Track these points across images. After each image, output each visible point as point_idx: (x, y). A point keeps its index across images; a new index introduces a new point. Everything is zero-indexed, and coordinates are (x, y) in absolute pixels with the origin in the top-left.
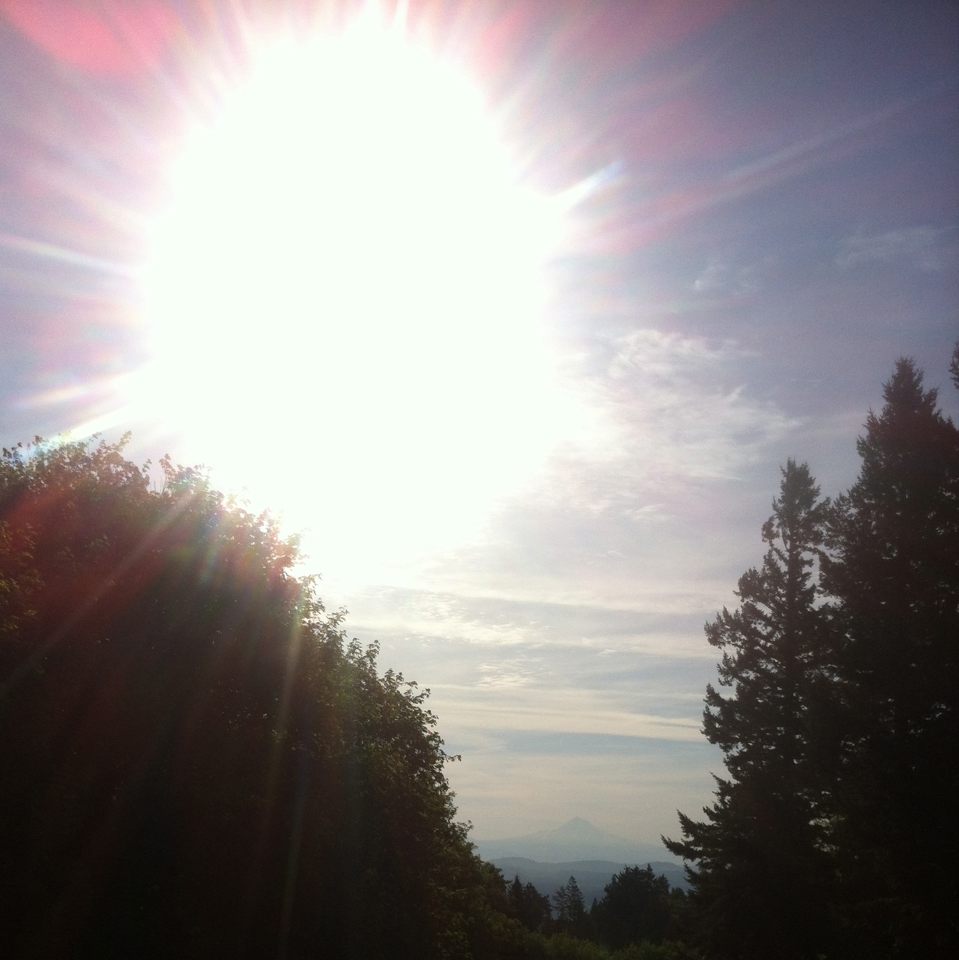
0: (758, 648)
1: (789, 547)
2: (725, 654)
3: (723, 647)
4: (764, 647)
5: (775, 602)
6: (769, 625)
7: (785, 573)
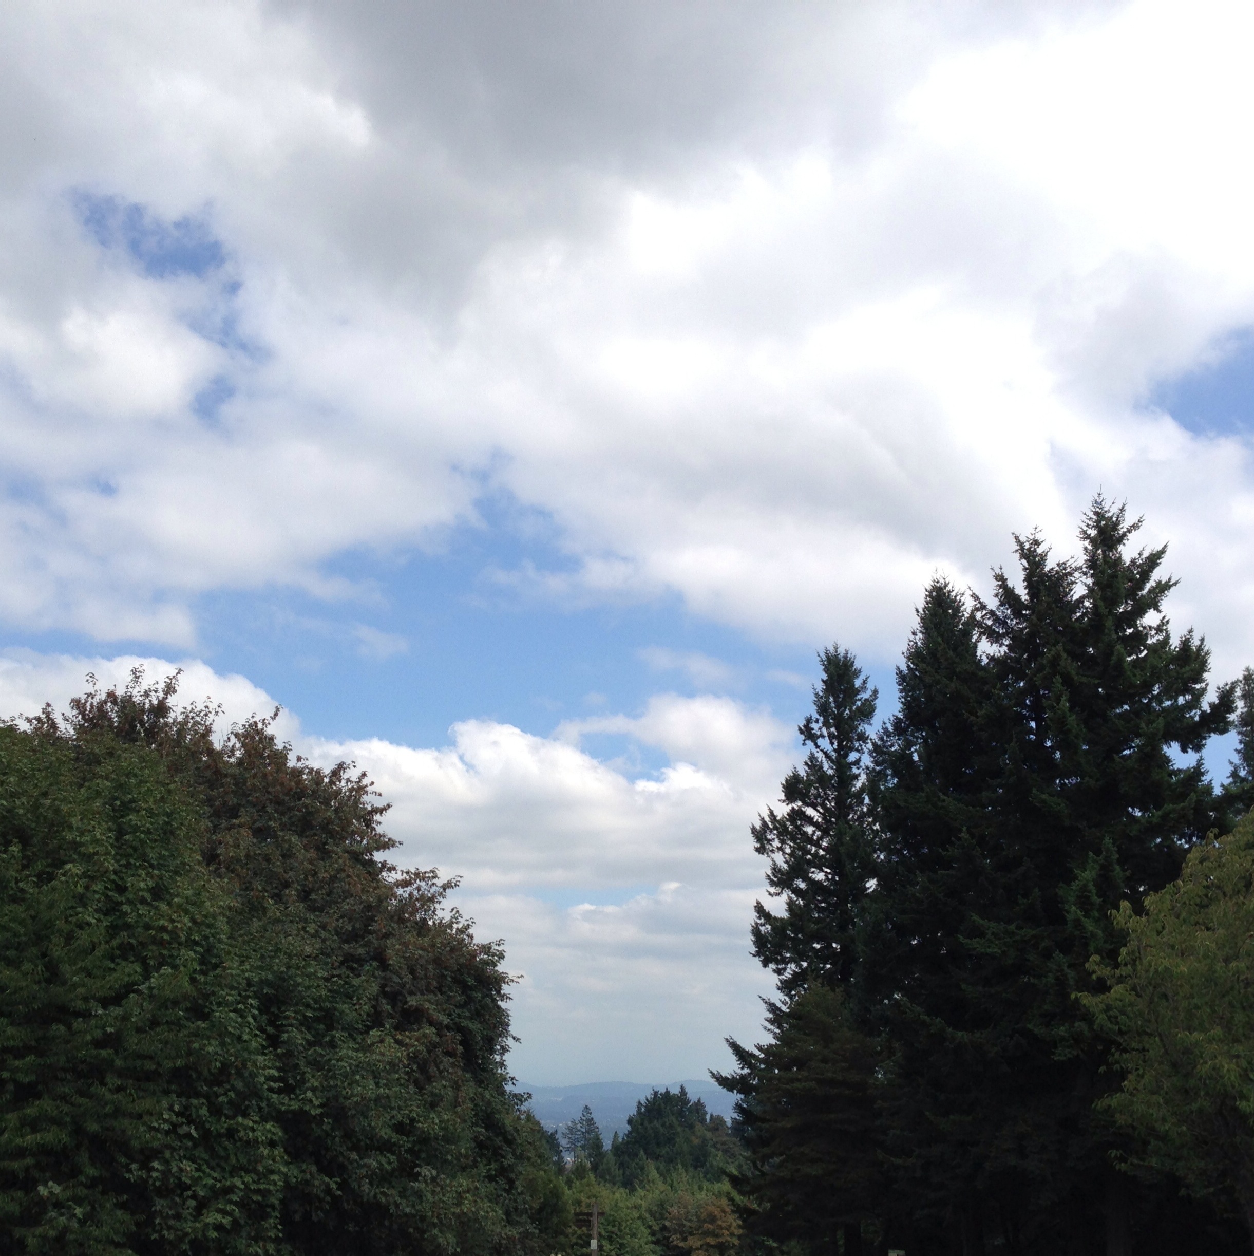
0: (809, 857)
1: (835, 746)
2: (774, 863)
3: (773, 855)
4: (816, 855)
5: (823, 806)
6: (820, 830)
7: (831, 777)
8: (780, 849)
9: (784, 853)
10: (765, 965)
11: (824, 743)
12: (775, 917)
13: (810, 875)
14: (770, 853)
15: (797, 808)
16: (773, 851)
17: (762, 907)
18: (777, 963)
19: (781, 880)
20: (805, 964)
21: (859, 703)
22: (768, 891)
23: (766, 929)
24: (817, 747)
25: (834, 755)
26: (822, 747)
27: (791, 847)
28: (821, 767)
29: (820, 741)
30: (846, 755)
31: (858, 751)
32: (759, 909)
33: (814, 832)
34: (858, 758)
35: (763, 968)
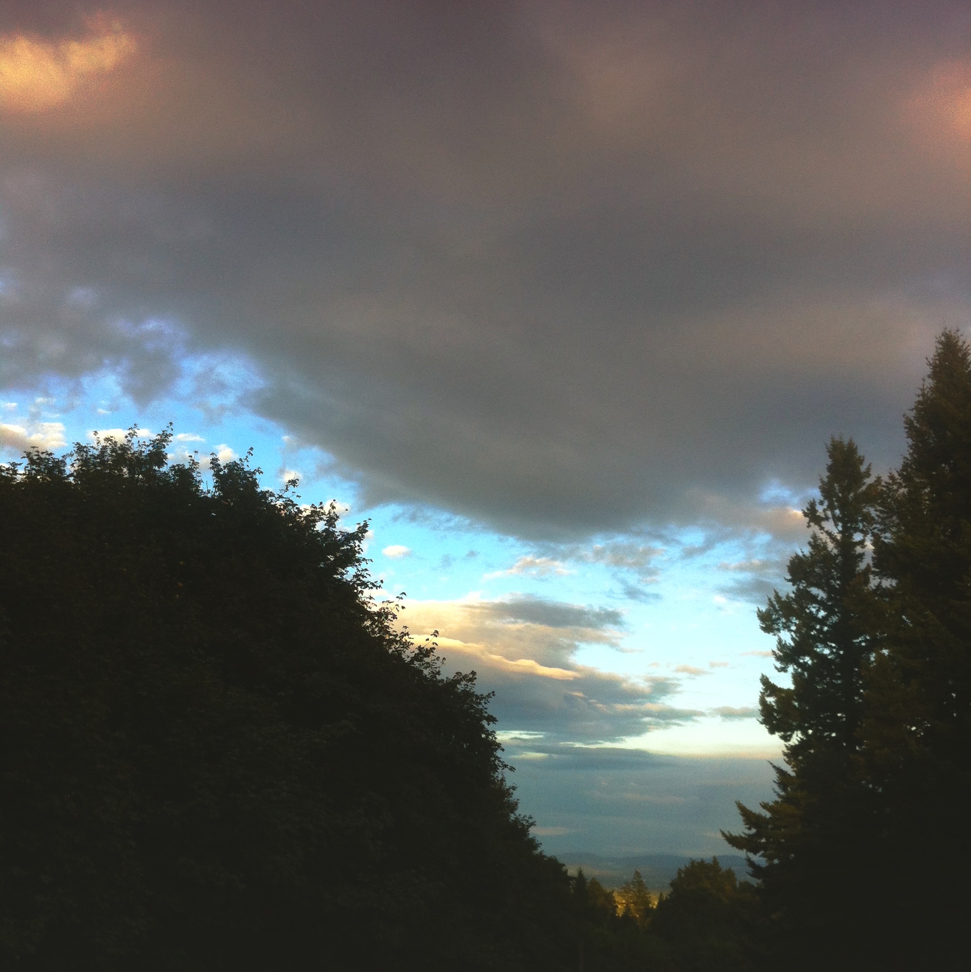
0: (814, 632)
1: (840, 529)
2: (781, 640)
3: (778, 633)
4: (820, 631)
5: (829, 585)
6: (824, 610)
7: (836, 556)
8: (787, 627)
9: (790, 631)
10: (772, 731)
11: (829, 526)
12: (780, 689)
13: (815, 649)
14: (776, 632)
15: (801, 588)
16: (779, 630)
17: (767, 679)
18: (785, 731)
19: (786, 656)
20: (810, 732)
21: (864, 488)
22: (774, 665)
23: (771, 700)
24: (822, 528)
25: (839, 537)
26: (826, 529)
27: (796, 624)
28: (825, 547)
29: (824, 524)
30: (851, 536)
31: (862, 531)
32: (765, 681)
33: (818, 611)
34: (862, 538)
35: (770, 735)
